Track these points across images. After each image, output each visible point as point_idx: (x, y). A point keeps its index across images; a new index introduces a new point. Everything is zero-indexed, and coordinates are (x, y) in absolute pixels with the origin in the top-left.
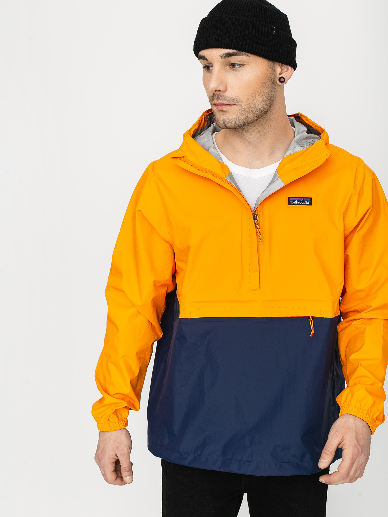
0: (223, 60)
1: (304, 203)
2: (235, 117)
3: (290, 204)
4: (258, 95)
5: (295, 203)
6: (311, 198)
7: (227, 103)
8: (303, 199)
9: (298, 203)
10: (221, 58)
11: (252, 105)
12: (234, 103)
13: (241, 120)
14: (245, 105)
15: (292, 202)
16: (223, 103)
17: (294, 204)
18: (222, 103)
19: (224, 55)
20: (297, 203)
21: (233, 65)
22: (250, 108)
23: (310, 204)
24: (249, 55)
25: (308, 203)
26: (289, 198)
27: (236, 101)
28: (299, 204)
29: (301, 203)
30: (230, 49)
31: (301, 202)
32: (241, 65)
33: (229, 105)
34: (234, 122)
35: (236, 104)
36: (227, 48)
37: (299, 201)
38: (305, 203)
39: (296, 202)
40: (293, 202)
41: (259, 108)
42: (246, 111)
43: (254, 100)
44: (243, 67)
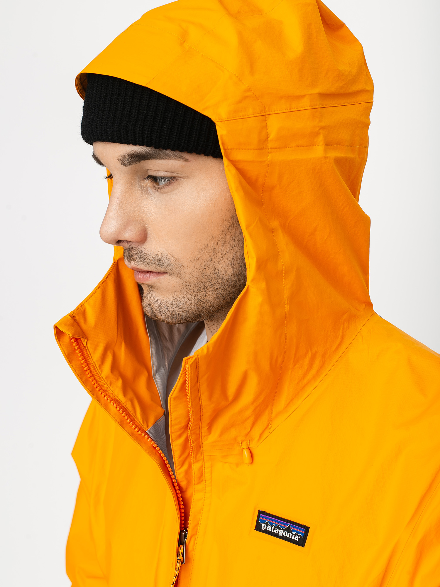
0: (129, 167)
1: (288, 535)
2: (172, 298)
4: (220, 248)
5: (269, 528)
6: (307, 529)
8: (289, 524)
9: (277, 531)
10: (124, 164)
11: (209, 272)
12: (160, 269)
13: (187, 306)
14: (189, 273)
15: (263, 525)
16: (141, 269)
17: (265, 531)
19: (128, 158)
20: (273, 531)
21: (154, 179)
22: (205, 280)
23: (302, 543)
24: (186, 155)
25: (297, 538)
26: (260, 513)
27: (166, 263)
28: (277, 536)
29: (281, 533)
31: (282, 531)
32: (172, 179)
33: (154, 272)
34: (171, 310)
35: (168, 271)
37: (278, 527)
38: (290, 537)
39: (273, 528)
40: (265, 525)
41: (225, 277)
42: (195, 285)
43: (211, 260)
44: (174, 184)
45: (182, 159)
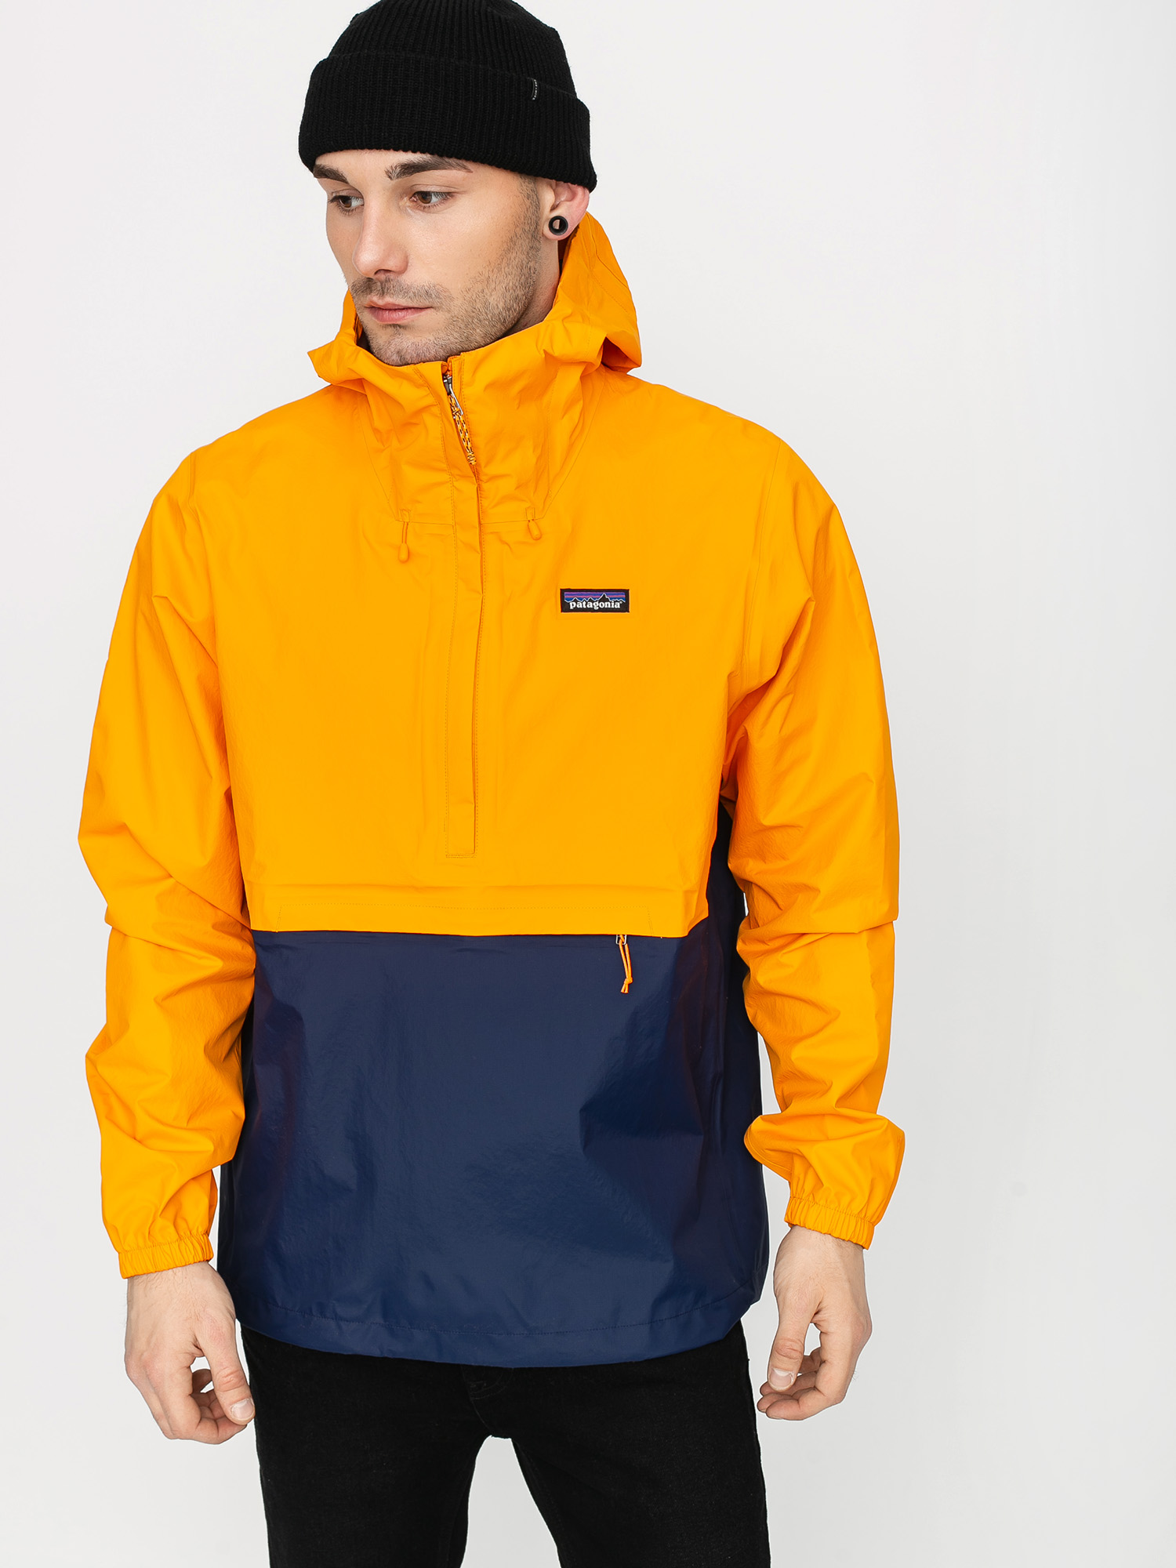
0: (395, 181)
1: (606, 605)
2: (432, 338)
3: (565, 608)
4: (495, 276)
5: (579, 606)
6: (626, 592)
7: (411, 304)
8: (603, 594)
9: (590, 605)
10: (390, 177)
11: (478, 306)
12: (427, 303)
13: (451, 346)
14: (459, 306)
15: (571, 603)
16: (398, 305)
17: (575, 610)
18: (395, 305)
19: (398, 170)
20: (585, 607)
21: (425, 196)
23: (625, 608)
24: (470, 165)
25: (618, 606)
26: (563, 589)
27: (433, 296)
28: (592, 610)
29: (596, 605)
30: (414, 152)
31: (598, 602)
32: (447, 196)
33: (414, 308)
34: (433, 353)
35: (435, 305)
36: (405, 150)
37: (590, 600)
38: (609, 606)
39: (584, 603)
40: (574, 603)
41: (496, 312)
42: (463, 320)
43: (483, 291)
44: (451, 200)
45: (465, 169)
